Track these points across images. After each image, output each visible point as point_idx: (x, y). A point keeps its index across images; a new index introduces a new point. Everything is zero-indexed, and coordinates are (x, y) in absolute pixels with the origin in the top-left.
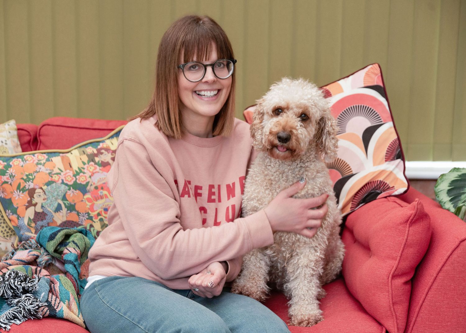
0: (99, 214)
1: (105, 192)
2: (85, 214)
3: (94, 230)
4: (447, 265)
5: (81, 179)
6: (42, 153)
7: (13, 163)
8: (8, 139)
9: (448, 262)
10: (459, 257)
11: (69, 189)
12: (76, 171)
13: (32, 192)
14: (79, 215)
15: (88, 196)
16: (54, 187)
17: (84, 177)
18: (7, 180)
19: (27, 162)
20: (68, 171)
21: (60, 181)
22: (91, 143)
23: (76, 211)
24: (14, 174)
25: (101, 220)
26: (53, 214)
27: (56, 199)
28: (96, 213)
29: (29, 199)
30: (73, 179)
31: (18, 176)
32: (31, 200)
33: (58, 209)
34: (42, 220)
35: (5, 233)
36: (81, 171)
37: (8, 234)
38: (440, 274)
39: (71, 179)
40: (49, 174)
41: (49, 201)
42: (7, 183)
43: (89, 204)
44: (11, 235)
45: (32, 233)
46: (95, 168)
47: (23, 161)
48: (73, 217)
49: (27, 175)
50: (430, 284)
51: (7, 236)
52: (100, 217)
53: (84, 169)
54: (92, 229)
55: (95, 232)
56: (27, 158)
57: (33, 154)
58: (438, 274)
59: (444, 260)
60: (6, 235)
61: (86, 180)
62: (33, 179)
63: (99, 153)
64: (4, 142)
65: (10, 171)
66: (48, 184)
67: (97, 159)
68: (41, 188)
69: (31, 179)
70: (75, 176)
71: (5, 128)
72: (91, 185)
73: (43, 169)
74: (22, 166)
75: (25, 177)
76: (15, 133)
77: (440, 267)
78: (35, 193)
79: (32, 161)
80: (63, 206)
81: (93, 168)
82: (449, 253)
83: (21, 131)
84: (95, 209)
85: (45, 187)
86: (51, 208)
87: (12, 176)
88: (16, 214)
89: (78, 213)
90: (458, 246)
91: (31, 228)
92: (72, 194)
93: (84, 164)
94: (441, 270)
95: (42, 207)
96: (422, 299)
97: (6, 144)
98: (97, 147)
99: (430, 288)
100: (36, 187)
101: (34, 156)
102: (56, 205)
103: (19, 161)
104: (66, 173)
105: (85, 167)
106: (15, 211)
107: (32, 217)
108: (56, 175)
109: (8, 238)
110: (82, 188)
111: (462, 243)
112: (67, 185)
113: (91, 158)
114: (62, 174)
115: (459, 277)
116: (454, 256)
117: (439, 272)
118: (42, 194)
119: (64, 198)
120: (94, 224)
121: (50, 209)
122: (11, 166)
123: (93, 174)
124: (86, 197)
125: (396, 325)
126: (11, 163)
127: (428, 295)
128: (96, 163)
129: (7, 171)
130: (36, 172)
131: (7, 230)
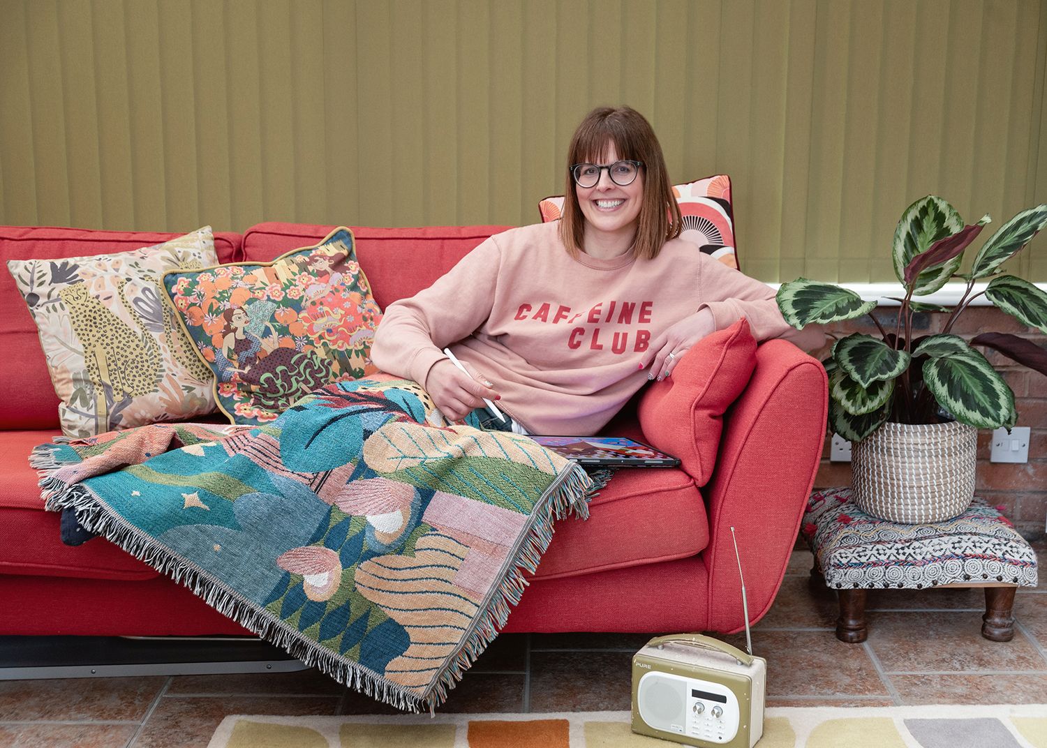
0: (321, 337)
1: (326, 309)
2: (303, 338)
3: (316, 358)
4: (771, 400)
5: (293, 293)
6: (238, 266)
7: (200, 279)
8: (202, 251)
9: (773, 396)
10: (786, 390)
11: (279, 307)
12: (285, 284)
13: (228, 315)
14: (295, 340)
15: (304, 314)
16: (258, 306)
17: (296, 291)
18: (194, 302)
19: (219, 276)
20: (274, 284)
21: (266, 298)
22: (300, 252)
23: (291, 335)
24: (202, 293)
25: (325, 345)
26: (261, 340)
27: (262, 321)
28: (317, 335)
29: (226, 323)
30: (281, 294)
31: (208, 295)
32: (229, 324)
33: (267, 333)
34: (246, 350)
35: (201, 374)
36: (292, 284)
37: (205, 376)
38: (763, 412)
39: (279, 294)
40: (250, 289)
41: (253, 324)
42: (195, 304)
43: (307, 324)
44: (208, 377)
45: (235, 368)
46: (310, 279)
47: (213, 275)
48: (288, 343)
49: (220, 293)
50: (750, 425)
51: (204, 378)
52: (322, 341)
53: (295, 280)
54: (314, 357)
55: (319, 360)
56: (218, 271)
57: (227, 267)
58: (760, 413)
59: (768, 394)
60: (201, 377)
61: (300, 294)
62: (229, 297)
63: (313, 260)
64: (197, 255)
65: (197, 289)
66: (250, 302)
67: (311, 268)
68: (241, 308)
69: (226, 298)
70: (283, 289)
71: (198, 236)
72: (307, 300)
73: (241, 283)
74: (213, 282)
75: (218, 296)
76: (212, 243)
77: (763, 402)
78: (233, 315)
79: (225, 275)
80: (273, 329)
81: (306, 279)
82: (775, 385)
83: (219, 241)
84: (315, 331)
85: (245, 307)
86: (256, 332)
87: (200, 295)
88: (211, 345)
89: (294, 338)
90: (785, 377)
91: (233, 361)
92: (283, 314)
93: (295, 274)
94: (764, 406)
95: (244, 332)
96: (741, 445)
97: (200, 257)
98: (308, 255)
99: (750, 431)
100: (235, 307)
101: (227, 269)
102: (263, 328)
103: (209, 276)
104: (272, 287)
105: (296, 277)
106: (208, 341)
107: (232, 348)
108: (259, 291)
109: (205, 381)
110: (296, 305)
111: (790, 373)
112: (274, 301)
113: (303, 267)
114: (267, 288)
115: (788, 416)
116: (781, 388)
117: (762, 410)
118: (242, 315)
119: (273, 319)
120: (315, 350)
121: (256, 335)
122: (198, 283)
123: (307, 287)
124: (300, 316)
125: (699, 466)
126: (197, 279)
127: (748, 440)
128: (309, 273)
129: (194, 290)
130: (233, 288)
131: (204, 371)
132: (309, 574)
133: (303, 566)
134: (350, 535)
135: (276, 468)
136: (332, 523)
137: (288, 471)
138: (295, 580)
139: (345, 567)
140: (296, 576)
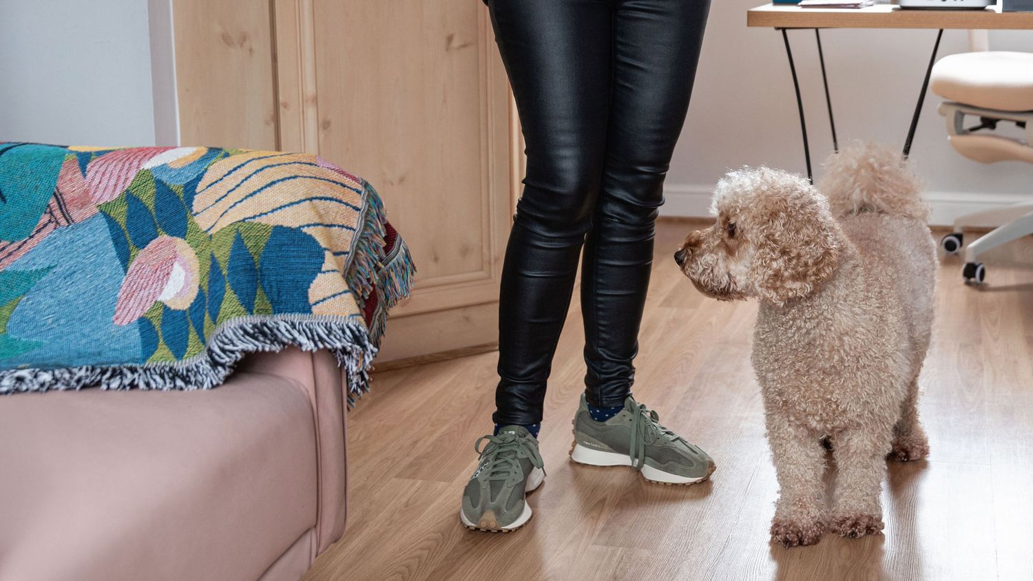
132: (161, 290)
133: (146, 294)
134: (150, 203)
135: (10, 254)
136: (122, 220)
137: (25, 242)
138: (155, 314)
139: (183, 236)
140: (152, 310)
